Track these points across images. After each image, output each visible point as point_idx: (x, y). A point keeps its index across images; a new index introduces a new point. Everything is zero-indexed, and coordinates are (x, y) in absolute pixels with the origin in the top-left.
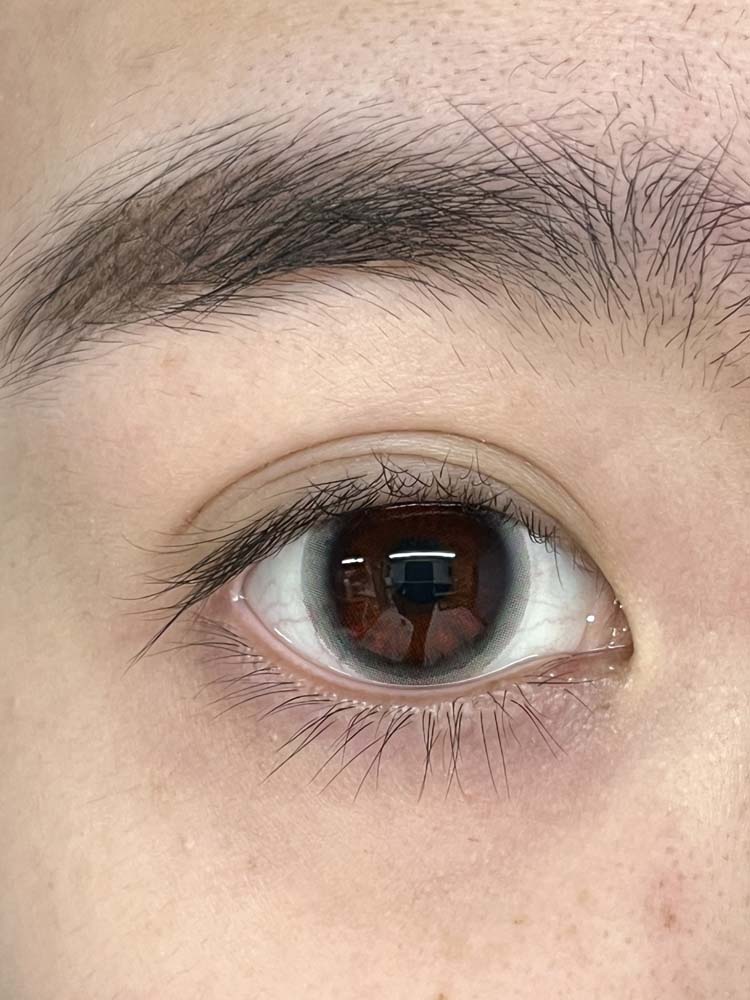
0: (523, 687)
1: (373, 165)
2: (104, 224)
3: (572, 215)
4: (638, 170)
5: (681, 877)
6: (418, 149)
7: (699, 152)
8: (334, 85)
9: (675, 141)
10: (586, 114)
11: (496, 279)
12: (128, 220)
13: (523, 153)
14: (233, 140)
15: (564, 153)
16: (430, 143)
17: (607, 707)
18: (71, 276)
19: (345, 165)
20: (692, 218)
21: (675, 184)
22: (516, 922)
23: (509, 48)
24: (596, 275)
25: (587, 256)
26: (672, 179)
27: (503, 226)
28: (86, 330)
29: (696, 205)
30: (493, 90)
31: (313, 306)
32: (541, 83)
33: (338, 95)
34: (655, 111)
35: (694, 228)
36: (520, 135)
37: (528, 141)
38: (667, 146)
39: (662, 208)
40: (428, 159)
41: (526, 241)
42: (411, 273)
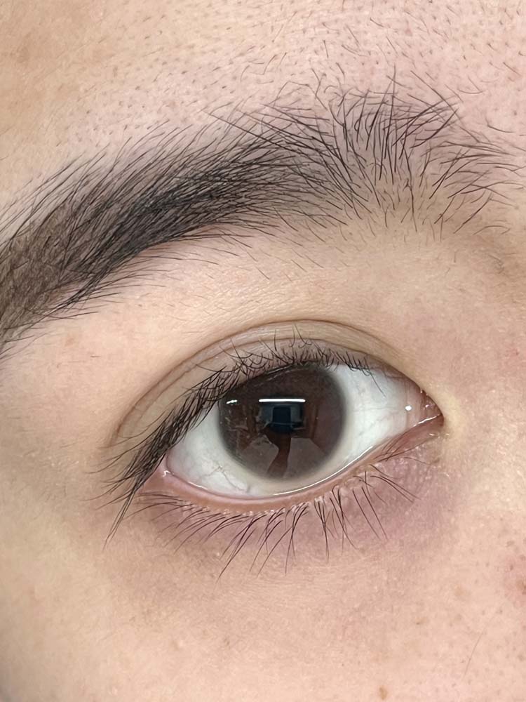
0: (377, 465)
1: (170, 166)
3: (311, 160)
4: (345, 116)
6: (196, 147)
7: (382, 91)
8: (128, 121)
9: (363, 89)
10: (298, 89)
11: (275, 216)
12: (15, 253)
13: (267, 129)
15: (293, 120)
16: (203, 141)
17: (437, 462)
19: (151, 173)
20: (390, 136)
21: (372, 117)
23: (234, 61)
24: (340, 192)
25: (331, 182)
26: (369, 114)
27: (269, 180)
29: (390, 126)
30: (232, 92)
31: (158, 275)
32: (262, 78)
33: (132, 128)
34: (343, 73)
35: (394, 141)
36: (260, 117)
37: (267, 120)
38: (359, 94)
39: (369, 135)
40: (206, 151)
41: (287, 185)
42: (217, 232)
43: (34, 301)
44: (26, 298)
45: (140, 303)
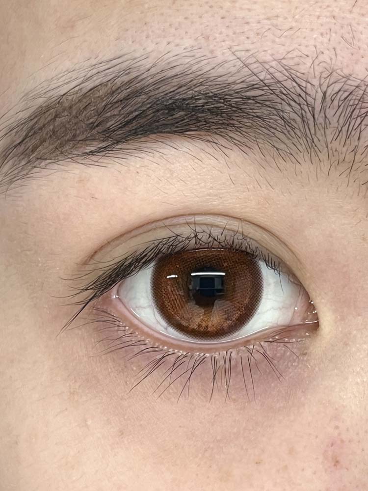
0: (262, 343)
1: (191, 81)
2: (48, 108)
3: (293, 110)
4: (328, 87)
5: (342, 441)
6: (214, 74)
7: (359, 77)
8: (171, 39)
9: (346, 72)
10: (301, 56)
11: (253, 141)
12: (61, 107)
13: (269, 77)
14: (118, 67)
15: (290, 77)
16: (221, 71)
17: (305, 354)
18: (30, 134)
19: (175, 82)
20: (355, 111)
21: (346, 94)
22: (257, 463)
23: (261, 21)
24: (304, 139)
25: (300, 131)
26: (345, 91)
27: (258, 114)
28: (37, 162)
29: (357, 105)
30: (253, 43)
31: (158, 155)
32: (277, 40)
33: (172, 45)
34: (336, 56)
35: (356, 117)
36: (268, 67)
37: (272, 70)
38: (343, 74)
39: (339, 107)
40: (220, 79)
41: (269, 122)
42: (209, 138)
43: (64, 145)
44: (59, 141)
45: (138, 170)
